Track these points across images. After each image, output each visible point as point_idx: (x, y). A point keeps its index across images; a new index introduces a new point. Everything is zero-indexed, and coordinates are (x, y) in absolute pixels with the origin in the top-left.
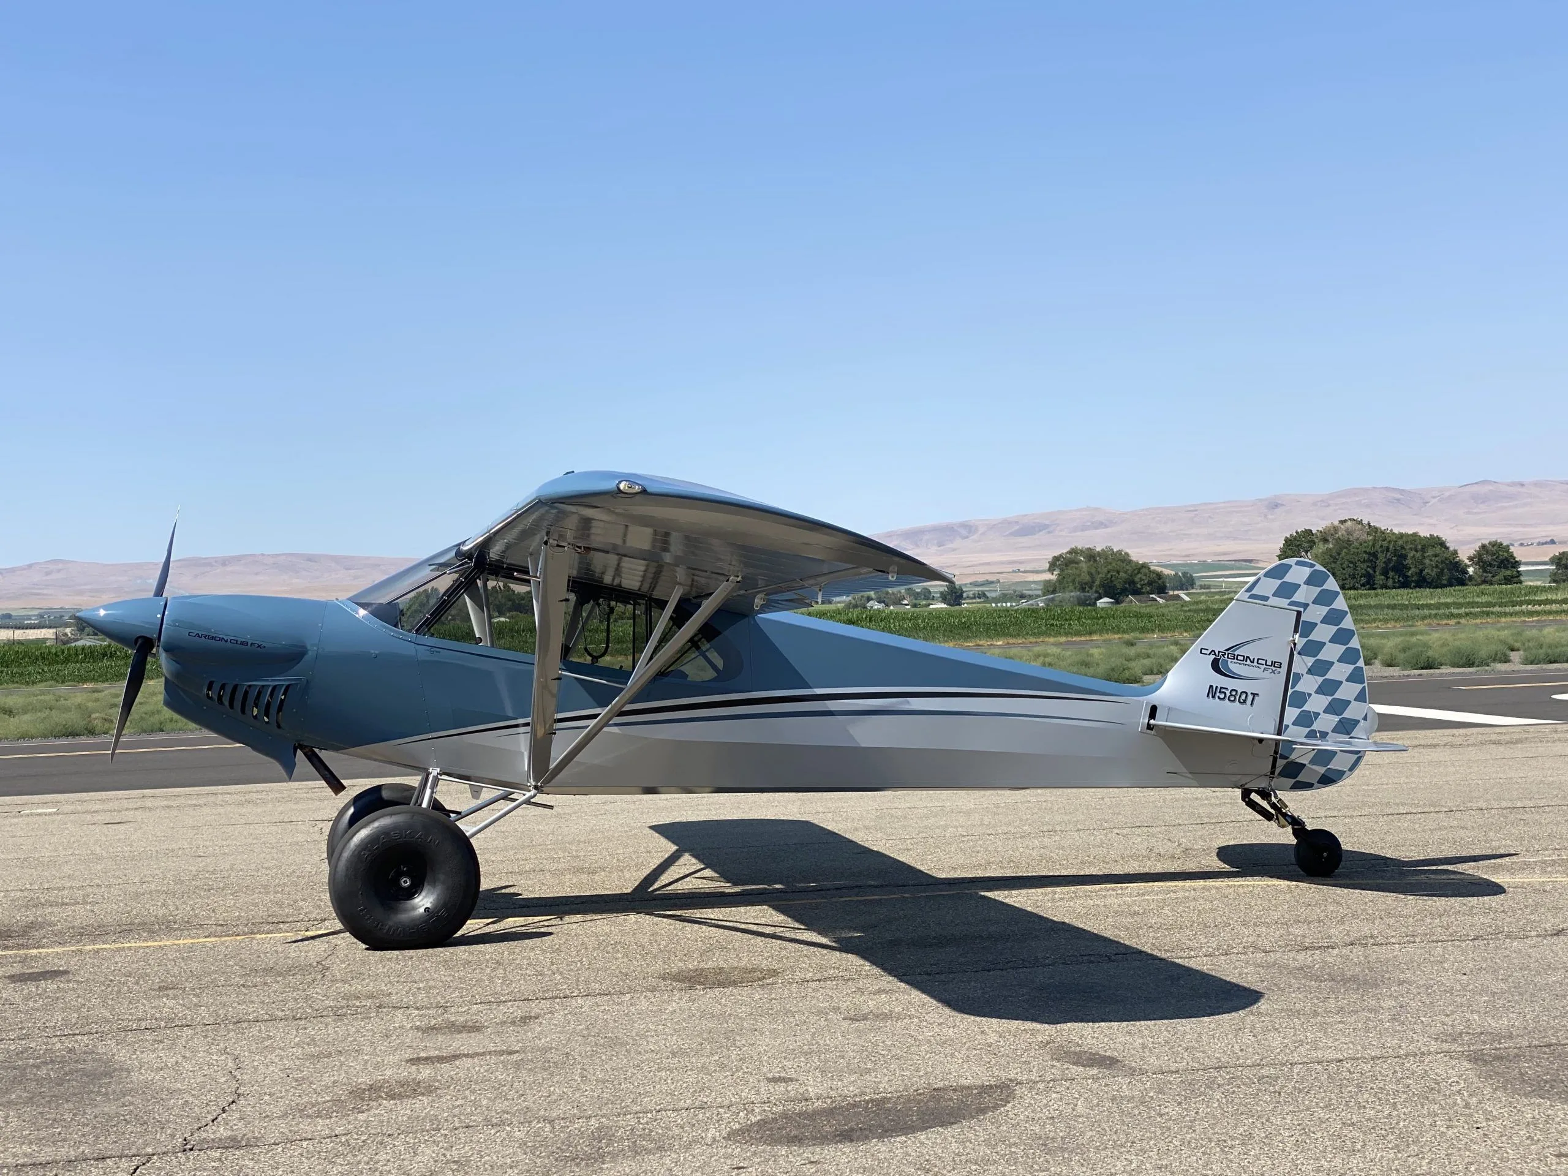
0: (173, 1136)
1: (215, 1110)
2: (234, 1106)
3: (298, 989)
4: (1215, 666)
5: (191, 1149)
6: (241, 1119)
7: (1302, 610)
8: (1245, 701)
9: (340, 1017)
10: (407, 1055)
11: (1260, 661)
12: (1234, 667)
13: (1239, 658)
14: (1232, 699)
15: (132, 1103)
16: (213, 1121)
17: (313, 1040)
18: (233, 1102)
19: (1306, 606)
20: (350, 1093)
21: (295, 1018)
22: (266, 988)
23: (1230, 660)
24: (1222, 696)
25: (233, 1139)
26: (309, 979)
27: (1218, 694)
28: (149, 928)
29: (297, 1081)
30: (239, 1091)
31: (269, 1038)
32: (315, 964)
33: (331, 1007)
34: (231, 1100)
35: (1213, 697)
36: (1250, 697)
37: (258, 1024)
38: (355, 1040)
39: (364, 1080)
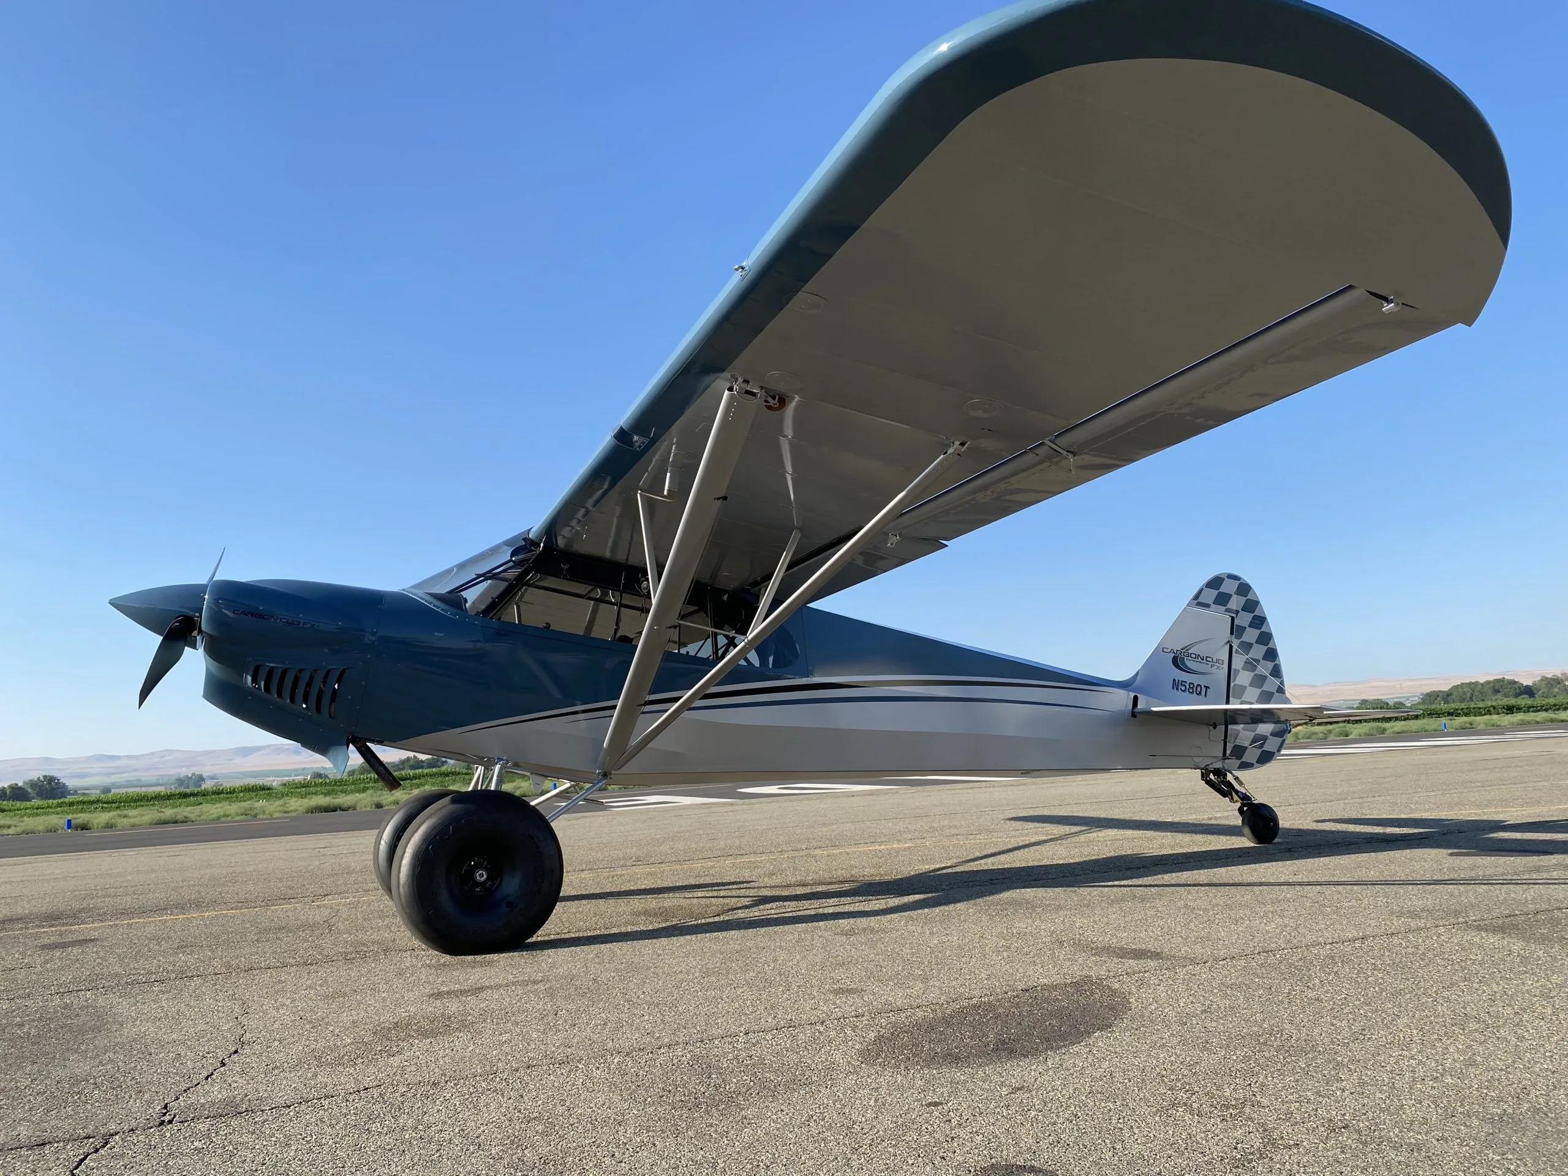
0: (149, 1103)
1: (211, 1063)
2: (235, 1057)
3: (308, 941)
4: (1175, 661)
5: (170, 1122)
6: (243, 1072)
7: (1234, 615)
8: (1200, 693)
9: (350, 961)
10: (427, 991)
11: (1208, 659)
12: (1189, 663)
13: (1193, 656)
14: (1191, 691)
15: (111, 1061)
16: (207, 1078)
17: (326, 981)
18: (236, 1052)
19: (1237, 612)
20: (374, 1033)
21: (305, 964)
22: (278, 942)
23: (1186, 658)
24: (1183, 688)
25: (229, 1102)
26: (317, 932)
27: (1180, 687)
28: (181, 907)
29: (311, 1022)
30: (244, 1039)
31: (280, 982)
32: (322, 923)
33: (340, 952)
34: (234, 1049)
35: (1177, 689)
36: (1204, 689)
37: (269, 971)
38: (368, 980)
39: (387, 1018)
